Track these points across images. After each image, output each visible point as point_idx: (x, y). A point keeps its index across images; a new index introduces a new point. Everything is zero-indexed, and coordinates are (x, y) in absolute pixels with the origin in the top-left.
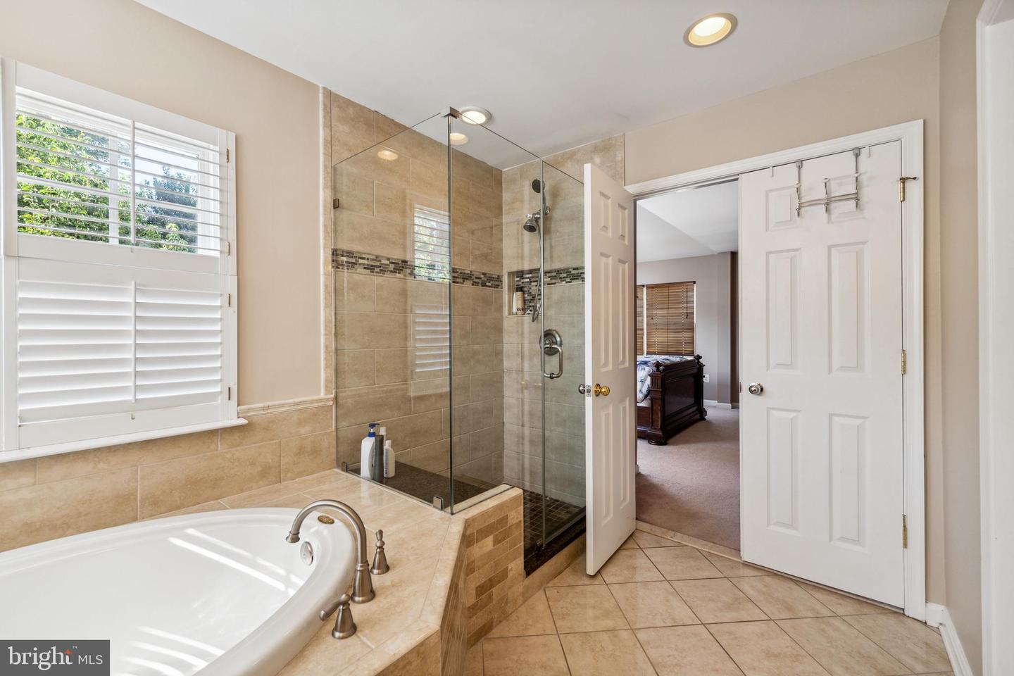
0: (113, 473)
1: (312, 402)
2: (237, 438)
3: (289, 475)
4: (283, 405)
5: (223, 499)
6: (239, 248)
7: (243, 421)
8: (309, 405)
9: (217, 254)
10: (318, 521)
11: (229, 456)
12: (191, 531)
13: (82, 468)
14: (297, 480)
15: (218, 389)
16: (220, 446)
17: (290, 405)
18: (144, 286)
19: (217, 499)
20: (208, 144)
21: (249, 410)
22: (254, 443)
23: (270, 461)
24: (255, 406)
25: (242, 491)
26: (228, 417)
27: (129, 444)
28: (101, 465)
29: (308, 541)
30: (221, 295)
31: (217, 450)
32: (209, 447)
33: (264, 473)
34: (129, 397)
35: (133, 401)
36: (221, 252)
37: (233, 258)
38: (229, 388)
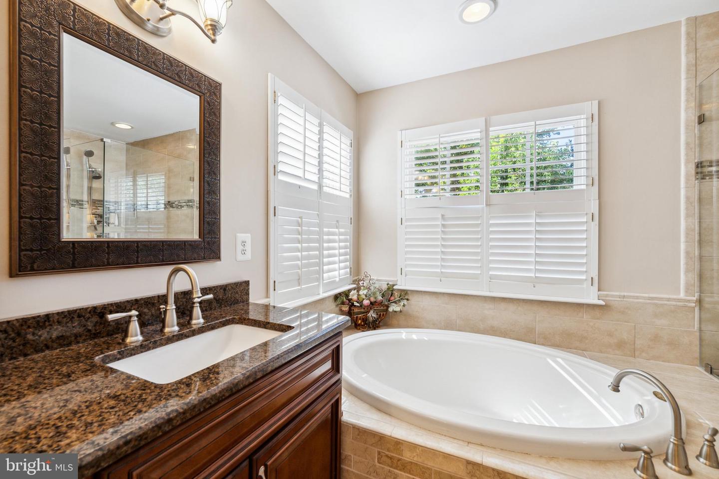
0: (525, 314)
1: (669, 300)
2: (598, 313)
3: (644, 355)
4: (637, 298)
5: (588, 352)
6: (600, 181)
7: (602, 303)
8: (666, 302)
9: (584, 187)
10: (652, 394)
11: (591, 324)
12: (559, 360)
13: (512, 307)
14: (651, 361)
15: (584, 277)
16: (586, 316)
17: (644, 298)
18: (541, 213)
19: (583, 351)
20: (580, 116)
21: (607, 296)
22: (612, 321)
23: (625, 338)
24: (614, 294)
25: (601, 352)
26: (591, 297)
27: (532, 300)
28: (519, 308)
29: (640, 404)
30: (587, 214)
31: (583, 318)
32: (577, 314)
33: (620, 345)
34: (533, 275)
35: (534, 277)
36: (587, 185)
37: (595, 188)
38: (592, 278)
